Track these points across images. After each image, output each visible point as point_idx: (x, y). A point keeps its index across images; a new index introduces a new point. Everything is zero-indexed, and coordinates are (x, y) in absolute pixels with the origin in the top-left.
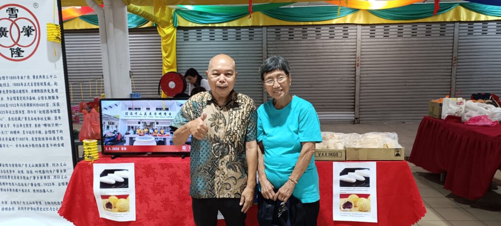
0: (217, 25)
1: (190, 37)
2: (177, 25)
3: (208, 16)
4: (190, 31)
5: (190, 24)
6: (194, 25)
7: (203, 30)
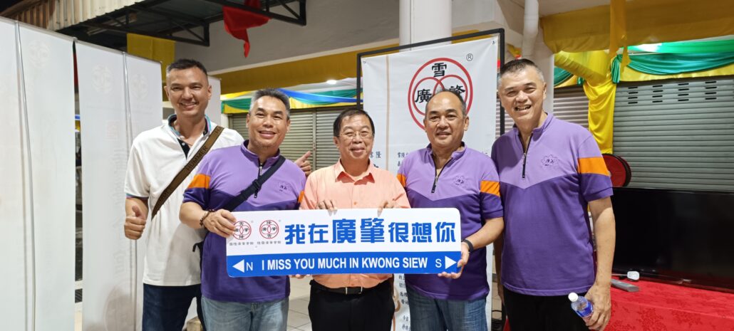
0: (694, 75)
1: (639, 98)
2: (619, 79)
3: (679, 62)
4: (640, 88)
5: (643, 77)
6: (650, 78)
7: (664, 85)
